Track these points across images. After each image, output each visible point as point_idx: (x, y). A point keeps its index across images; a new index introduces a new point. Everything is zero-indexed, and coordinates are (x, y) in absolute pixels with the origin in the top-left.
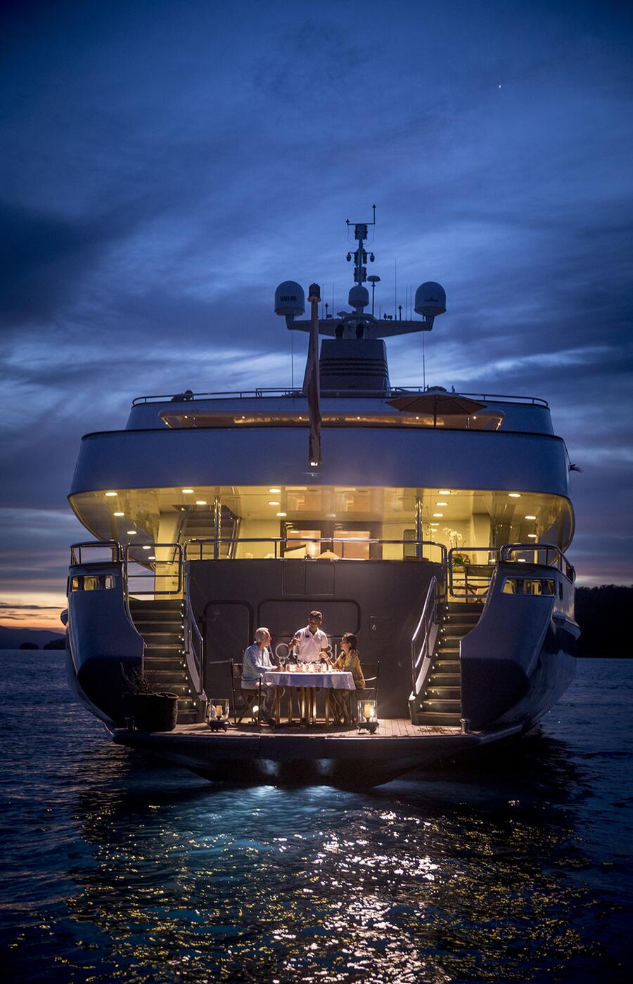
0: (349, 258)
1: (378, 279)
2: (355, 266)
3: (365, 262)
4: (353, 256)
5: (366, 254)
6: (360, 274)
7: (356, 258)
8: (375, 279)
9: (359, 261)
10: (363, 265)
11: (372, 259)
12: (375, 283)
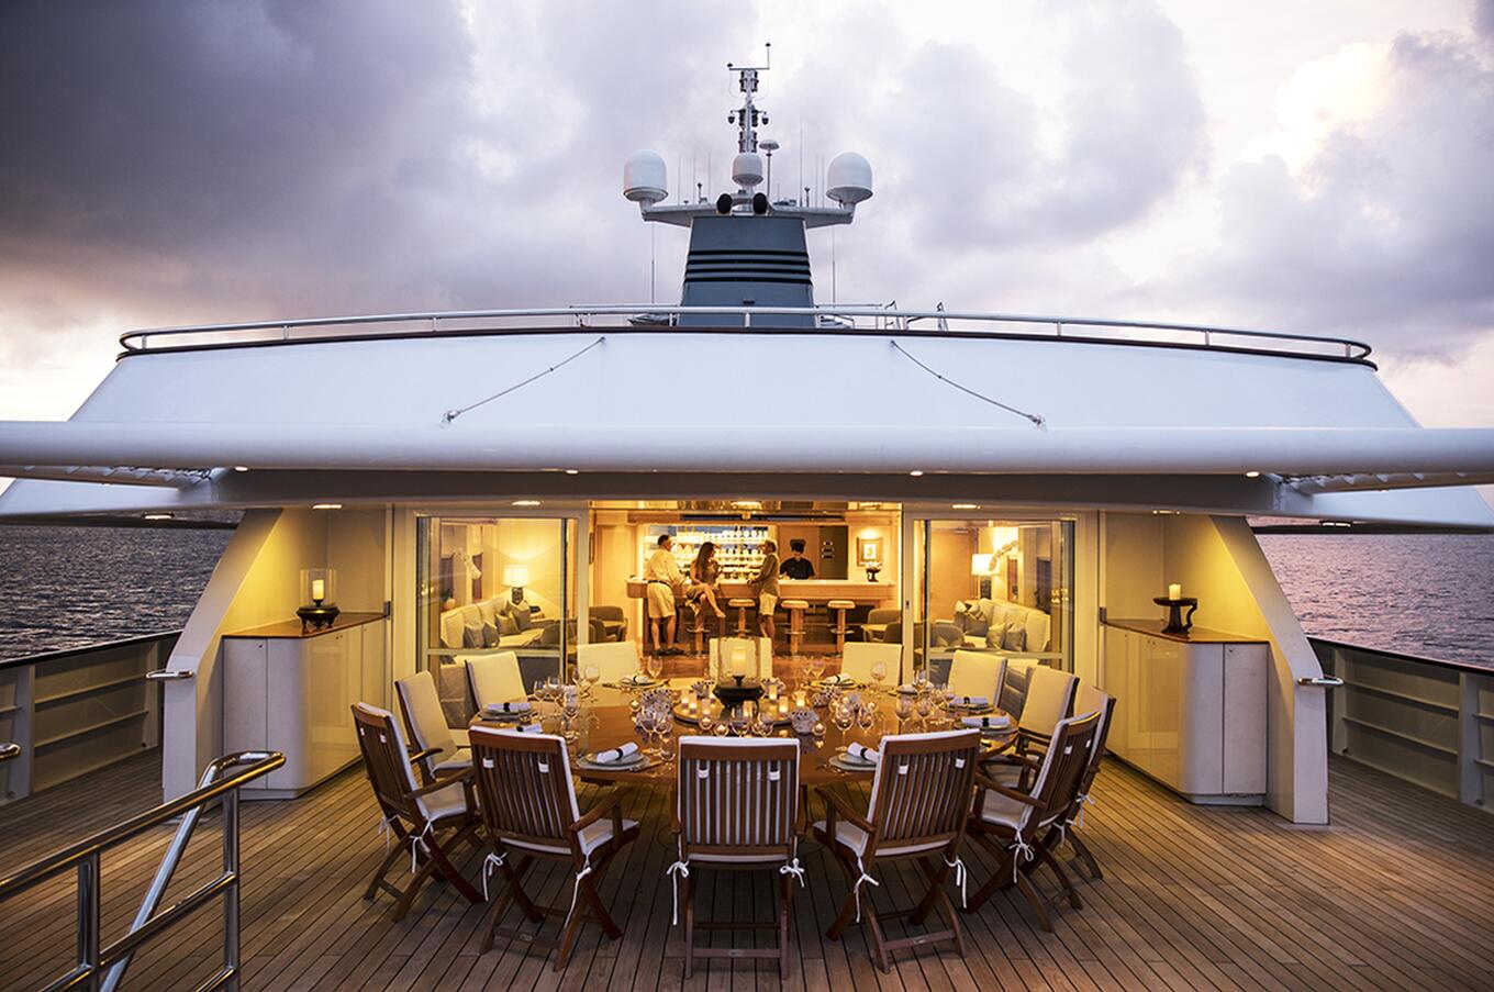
0: (731, 120)
1: (775, 146)
2: (741, 130)
3: (755, 125)
4: (737, 116)
5: (757, 112)
6: (747, 142)
7: (742, 119)
8: (771, 146)
9: (746, 123)
10: (752, 129)
11: (765, 121)
12: (772, 152)
